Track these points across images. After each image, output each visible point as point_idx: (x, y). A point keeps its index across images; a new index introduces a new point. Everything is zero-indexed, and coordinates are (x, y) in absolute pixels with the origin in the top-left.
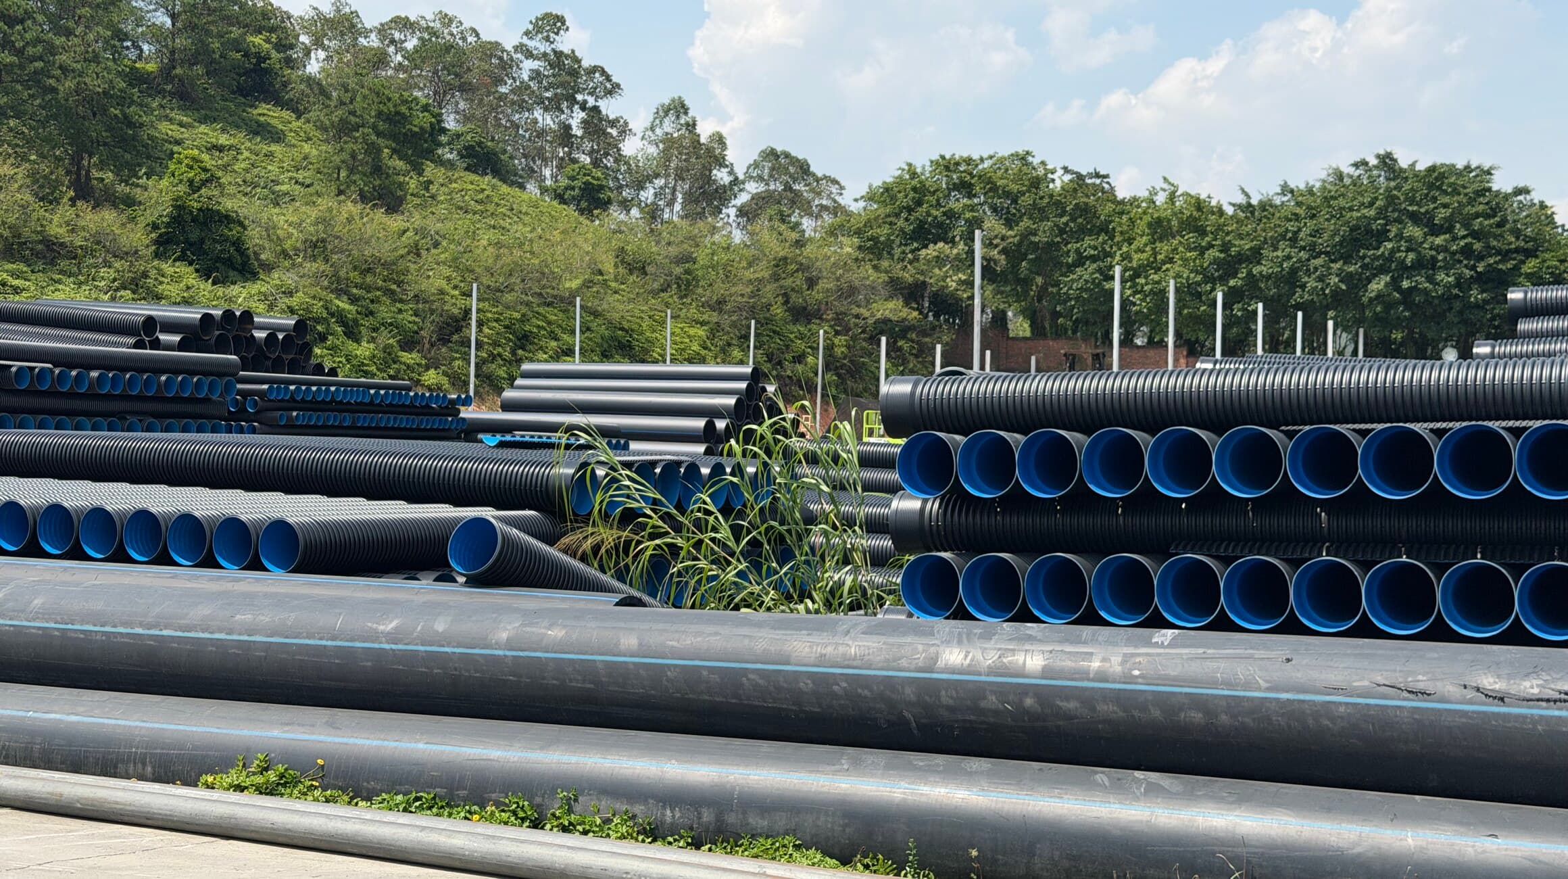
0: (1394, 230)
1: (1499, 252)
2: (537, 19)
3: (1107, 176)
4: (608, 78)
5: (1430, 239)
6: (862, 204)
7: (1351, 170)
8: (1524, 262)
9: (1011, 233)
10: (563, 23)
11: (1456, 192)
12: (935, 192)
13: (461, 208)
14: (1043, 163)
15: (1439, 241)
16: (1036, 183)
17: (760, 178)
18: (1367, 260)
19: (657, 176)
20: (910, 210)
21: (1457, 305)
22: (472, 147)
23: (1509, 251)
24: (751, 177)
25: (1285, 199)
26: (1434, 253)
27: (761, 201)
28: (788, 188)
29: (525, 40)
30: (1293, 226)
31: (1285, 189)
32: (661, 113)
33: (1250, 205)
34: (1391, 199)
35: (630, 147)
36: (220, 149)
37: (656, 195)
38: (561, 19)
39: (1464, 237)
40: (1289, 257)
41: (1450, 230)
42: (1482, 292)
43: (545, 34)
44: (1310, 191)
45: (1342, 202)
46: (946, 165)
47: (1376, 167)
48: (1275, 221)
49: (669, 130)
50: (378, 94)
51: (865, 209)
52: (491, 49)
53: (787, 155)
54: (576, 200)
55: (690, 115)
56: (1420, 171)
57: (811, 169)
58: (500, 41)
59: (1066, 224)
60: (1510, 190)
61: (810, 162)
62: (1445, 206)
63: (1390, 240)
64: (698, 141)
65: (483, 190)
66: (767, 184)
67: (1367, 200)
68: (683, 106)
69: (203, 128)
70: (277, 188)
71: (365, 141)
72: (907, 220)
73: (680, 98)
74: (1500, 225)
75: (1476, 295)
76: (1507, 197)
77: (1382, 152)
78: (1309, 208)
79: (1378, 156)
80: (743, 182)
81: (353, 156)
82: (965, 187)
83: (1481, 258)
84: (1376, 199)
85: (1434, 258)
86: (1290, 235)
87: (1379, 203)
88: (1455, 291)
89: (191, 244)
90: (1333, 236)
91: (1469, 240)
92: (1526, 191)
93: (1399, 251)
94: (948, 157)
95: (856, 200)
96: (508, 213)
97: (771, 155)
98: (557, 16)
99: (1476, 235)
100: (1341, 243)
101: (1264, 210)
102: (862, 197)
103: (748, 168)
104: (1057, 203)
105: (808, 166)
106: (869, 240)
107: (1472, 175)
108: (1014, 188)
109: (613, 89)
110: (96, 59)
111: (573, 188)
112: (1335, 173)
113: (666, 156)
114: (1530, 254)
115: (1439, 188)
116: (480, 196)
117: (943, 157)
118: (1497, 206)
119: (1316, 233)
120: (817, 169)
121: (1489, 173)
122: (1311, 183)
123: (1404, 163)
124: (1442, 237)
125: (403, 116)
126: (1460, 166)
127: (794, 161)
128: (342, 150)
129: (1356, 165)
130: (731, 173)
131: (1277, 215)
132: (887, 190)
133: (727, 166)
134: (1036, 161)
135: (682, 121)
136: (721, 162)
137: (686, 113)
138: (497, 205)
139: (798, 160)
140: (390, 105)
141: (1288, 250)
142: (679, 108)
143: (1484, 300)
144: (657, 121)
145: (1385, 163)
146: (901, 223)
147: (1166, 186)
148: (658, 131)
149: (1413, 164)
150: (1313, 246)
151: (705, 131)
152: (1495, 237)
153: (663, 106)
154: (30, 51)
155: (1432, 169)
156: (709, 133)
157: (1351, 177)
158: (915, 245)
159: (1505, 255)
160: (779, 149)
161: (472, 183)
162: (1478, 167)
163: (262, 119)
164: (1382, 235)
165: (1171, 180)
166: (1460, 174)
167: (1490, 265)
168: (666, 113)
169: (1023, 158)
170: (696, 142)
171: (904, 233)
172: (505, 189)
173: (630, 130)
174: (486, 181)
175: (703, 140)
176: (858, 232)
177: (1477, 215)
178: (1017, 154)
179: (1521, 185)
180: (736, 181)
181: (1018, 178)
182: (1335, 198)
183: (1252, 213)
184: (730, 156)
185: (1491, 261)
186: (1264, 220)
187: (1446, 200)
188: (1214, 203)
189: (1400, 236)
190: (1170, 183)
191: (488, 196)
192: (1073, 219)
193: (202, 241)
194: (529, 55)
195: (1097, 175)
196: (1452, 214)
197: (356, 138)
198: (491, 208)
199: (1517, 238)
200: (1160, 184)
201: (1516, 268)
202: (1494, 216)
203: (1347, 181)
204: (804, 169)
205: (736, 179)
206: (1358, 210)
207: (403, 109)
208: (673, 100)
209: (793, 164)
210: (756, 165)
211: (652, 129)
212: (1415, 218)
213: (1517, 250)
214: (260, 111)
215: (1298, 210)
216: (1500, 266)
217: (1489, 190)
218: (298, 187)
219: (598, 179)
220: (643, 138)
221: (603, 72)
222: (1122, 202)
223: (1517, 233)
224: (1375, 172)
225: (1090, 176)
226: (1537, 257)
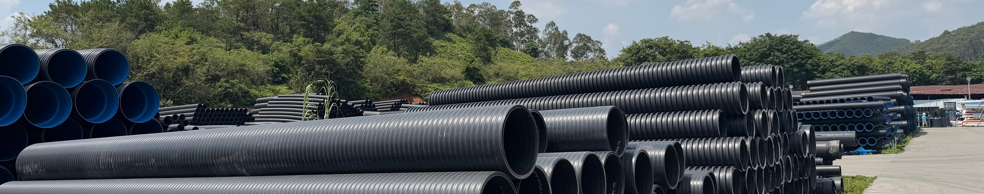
0: (772, 54)
1: (801, 58)
2: (512, 3)
3: (689, 42)
4: (534, 18)
5: (782, 55)
6: (621, 52)
7: (758, 38)
8: (808, 60)
9: (664, 58)
10: (519, 3)
11: (788, 43)
12: (643, 49)
13: (503, 57)
14: (671, 39)
15: (785, 56)
16: (670, 45)
17: (577, 42)
18: (766, 62)
19: (548, 43)
20: (636, 54)
21: (791, 73)
22: (502, 40)
23: (804, 58)
24: (574, 42)
25: (741, 46)
26: (783, 59)
27: (577, 48)
28: (585, 44)
29: (510, 9)
30: (744, 53)
31: (740, 43)
32: (548, 26)
33: (731, 48)
34: (771, 45)
35: (540, 35)
36: (443, 47)
37: (548, 49)
38: (519, 2)
39: (791, 55)
40: (743, 62)
41: (787, 53)
42: (797, 69)
43: (515, 7)
44: (748, 44)
45: (757, 47)
46: (645, 41)
47: (766, 37)
48: (738, 52)
49: (550, 30)
50: (484, 30)
51: (622, 54)
52: (502, 12)
53: (584, 35)
54: (530, 53)
55: (556, 26)
56: (778, 37)
57: (591, 39)
58: (504, 9)
59: (680, 55)
60: (803, 41)
61: (591, 37)
62: (785, 47)
63: (771, 56)
64: (560, 33)
65: (507, 52)
66: (579, 44)
67: (764, 46)
68: (554, 23)
69: (437, 41)
70: (458, 56)
71: (484, 43)
72: (635, 56)
73: (552, 21)
74: (801, 51)
75: (796, 70)
76: (802, 43)
77: (767, 33)
78: (748, 49)
79: (766, 34)
80: (572, 44)
81: (481, 47)
82: (651, 47)
83: (796, 60)
84: (767, 46)
85: (783, 60)
86: (743, 56)
87: (767, 47)
88: (790, 69)
89: (471, 76)
90: (756, 56)
91: (792, 55)
92: (807, 41)
93: (774, 59)
94: (645, 39)
95: (620, 52)
96: (514, 58)
97: (580, 35)
98: (517, 1)
99: (795, 54)
100: (758, 58)
101: (736, 49)
102: (621, 51)
103: (573, 39)
104: (677, 50)
105: (591, 38)
106: (626, 63)
107: (792, 37)
108: (665, 46)
109: (536, 20)
110: (420, 28)
111: (529, 50)
112: (754, 39)
113: (550, 38)
114: (810, 58)
115: (783, 42)
116: (507, 54)
117: (644, 39)
118: (800, 46)
119: (752, 55)
120: (594, 38)
121: (797, 36)
122: (748, 42)
123: (773, 35)
124: (785, 55)
125: (491, 35)
126: (789, 35)
127: (586, 37)
128: (477, 45)
129: (760, 36)
130: (569, 41)
131: (739, 50)
132: (629, 49)
133: (568, 40)
134: (669, 39)
135: (554, 27)
136: (566, 39)
137: (555, 25)
138: (511, 56)
139: (587, 37)
140: (487, 32)
141: (743, 60)
142: (552, 24)
143: (798, 71)
144: (547, 29)
145: (768, 36)
146: (634, 58)
147: (707, 44)
148: (547, 31)
149: (776, 35)
150: (750, 59)
151: (561, 30)
152: (800, 54)
153: (548, 24)
154: (407, 27)
155: (781, 37)
156: (562, 31)
157: (759, 39)
158: (638, 63)
159: (803, 59)
160: (582, 34)
161: (504, 50)
162: (793, 35)
163: (449, 37)
164: (769, 55)
165: (709, 42)
166: (789, 37)
167: (798, 62)
168: (549, 26)
169: (666, 38)
170: (559, 34)
171: (635, 60)
172: (512, 51)
173: (539, 31)
174: (507, 49)
175: (561, 33)
176: (623, 61)
177: (794, 49)
178: (664, 37)
179: (806, 39)
180: (570, 44)
181: (665, 44)
182: (755, 46)
183: (732, 50)
184: (569, 37)
185: (799, 60)
186: (736, 52)
187: (785, 45)
188: (721, 48)
189: (774, 55)
190: (708, 43)
191: (509, 54)
192: (681, 54)
193: (473, 75)
194: (512, 13)
195: (687, 41)
196: (787, 49)
197: (481, 42)
198: (510, 57)
199: (806, 54)
200: (706, 44)
201: (806, 62)
202: (799, 48)
203: (758, 40)
204: (589, 39)
205: (571, 43)
206: (762, 49)
207: (490, 33)
208: (551, 22)
209: (586, 38)
210: (575, 38)
211: (545, 31)
212: (778, 50)
213: (806, 57)
214: (448, 35)
215: (745, 49)
216: (801, 62)
217: (797, 41)
218: (463, 55)
219: (536, 46)
220: (543, 33)
221: (533, 16)
222: (695, 49)
223: (805, 52)
224: (765, 38)
225: (685, 42)
226: (812, 59)
